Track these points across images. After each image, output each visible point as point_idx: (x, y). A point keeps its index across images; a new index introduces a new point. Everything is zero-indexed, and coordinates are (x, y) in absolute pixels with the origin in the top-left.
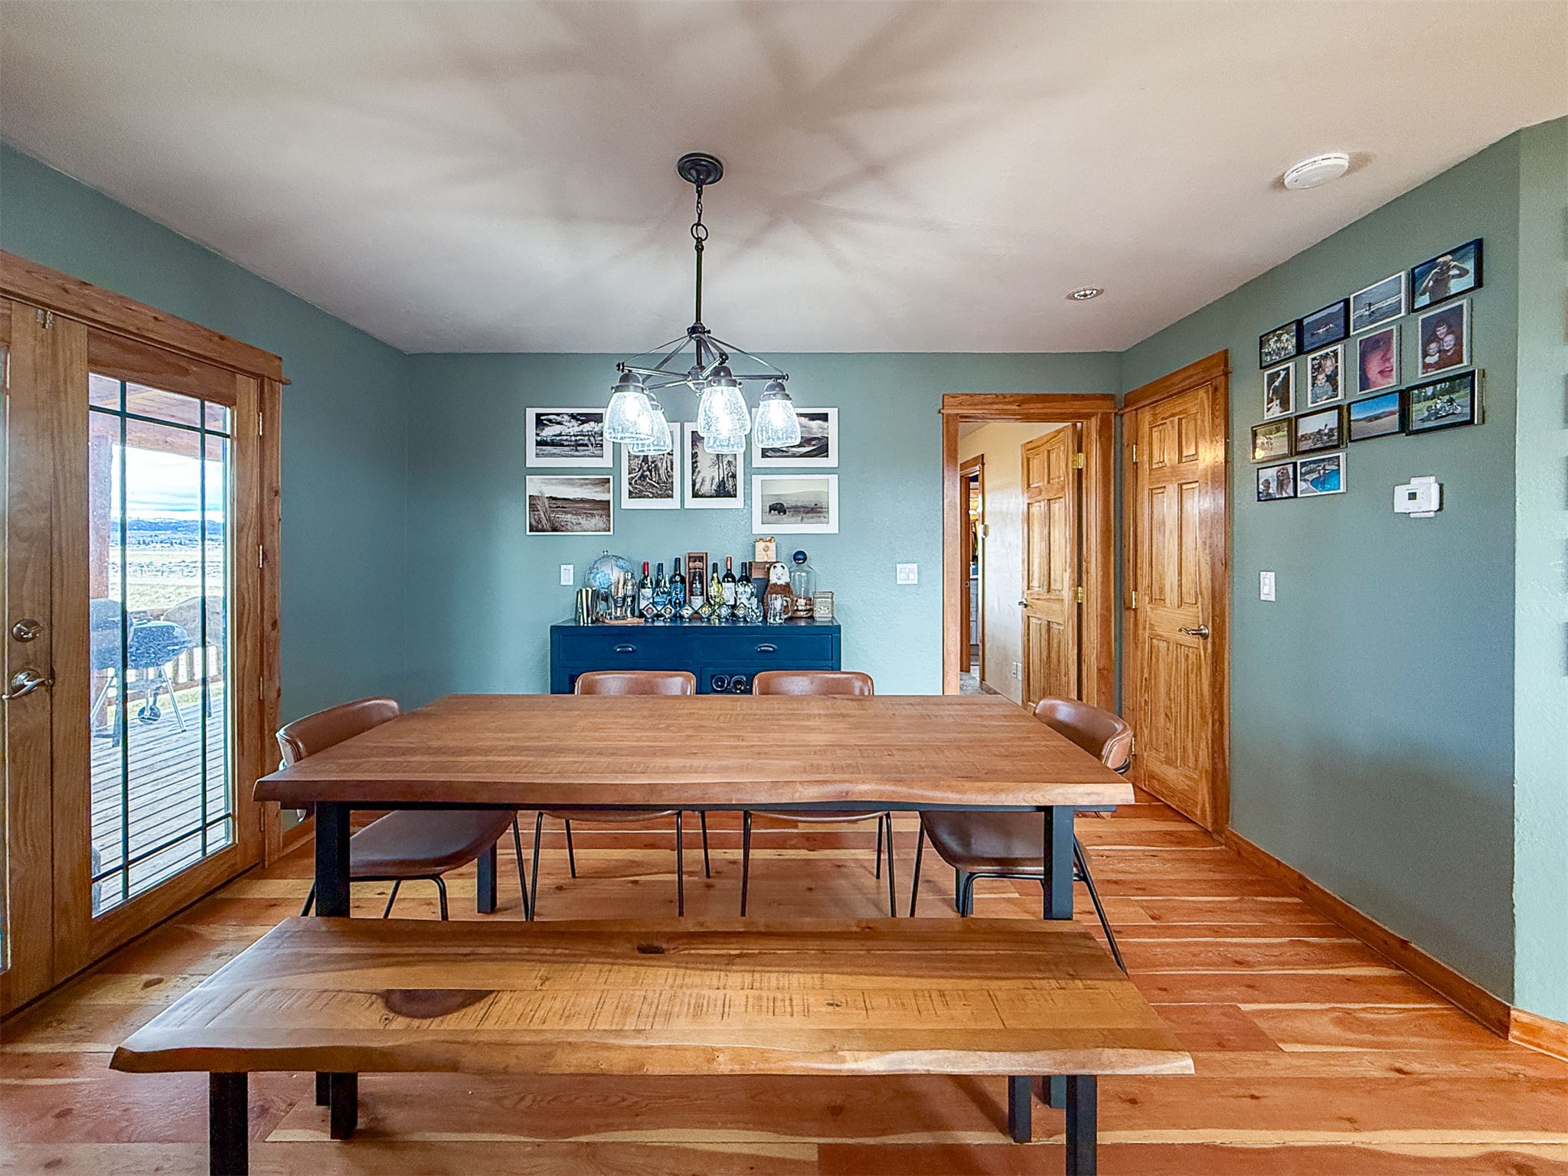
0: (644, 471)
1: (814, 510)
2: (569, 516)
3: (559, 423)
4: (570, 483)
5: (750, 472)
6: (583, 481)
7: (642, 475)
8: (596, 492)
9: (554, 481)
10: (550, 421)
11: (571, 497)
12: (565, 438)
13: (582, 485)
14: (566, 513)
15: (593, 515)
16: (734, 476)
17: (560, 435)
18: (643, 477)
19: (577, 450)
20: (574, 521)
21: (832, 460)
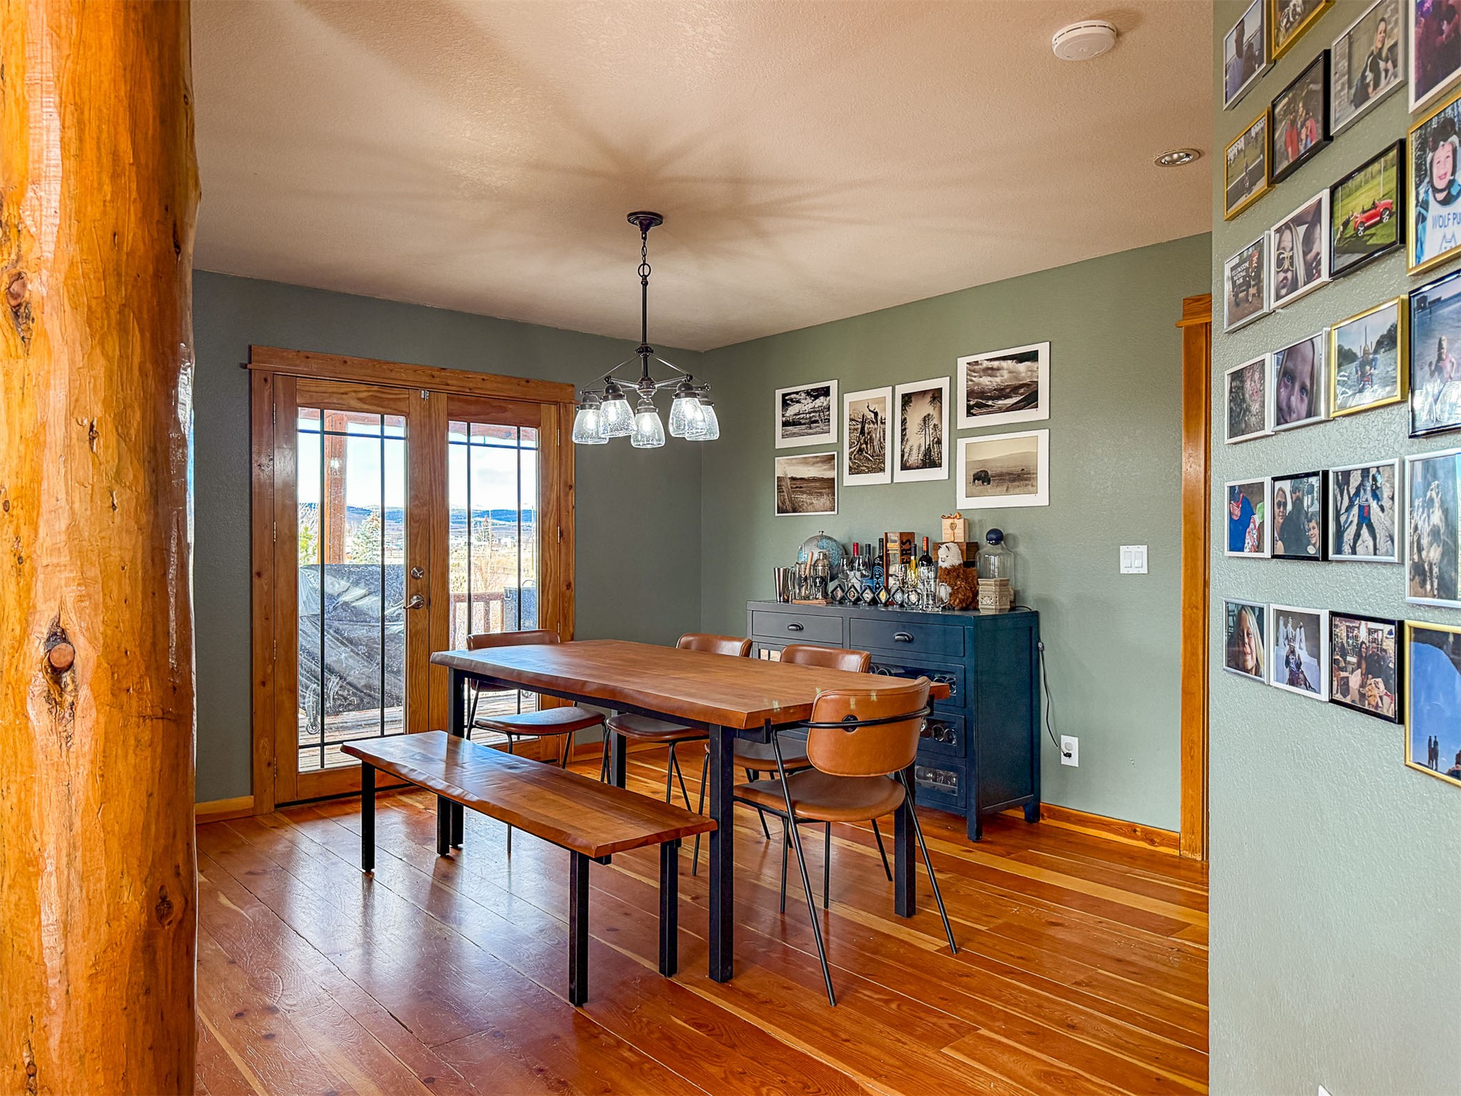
0: (861, 444)
1: (1020, 477)
2: (805, 496)
3: (798, 402)
4: (805, 462)
5: (956, 433)
6: (815, 460)
7: (860, 447)
8: (825, 470)
9: (794, 461)
10: (791, 400)
11: (806, 476)
12: (802, 416)
13: (814, 464)
14: (803, 493)
15: (821, 494)
16: (939, 442)
17: (799, 414)
18: (861, 450)
19: (811, 428)
20: (808, 501)
21: (1041, 412)
